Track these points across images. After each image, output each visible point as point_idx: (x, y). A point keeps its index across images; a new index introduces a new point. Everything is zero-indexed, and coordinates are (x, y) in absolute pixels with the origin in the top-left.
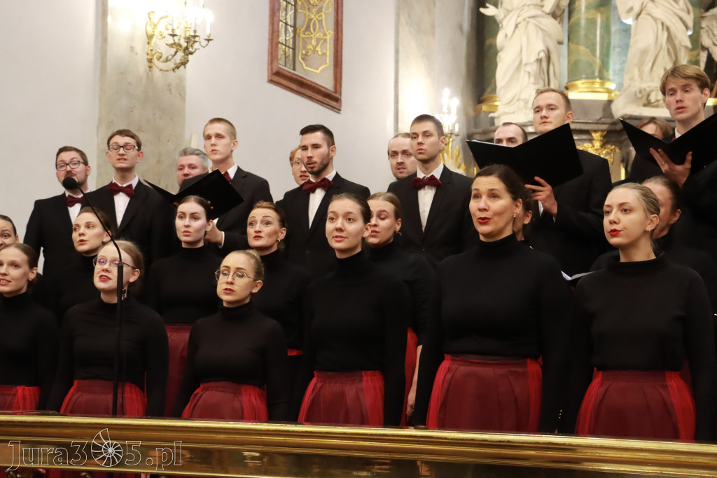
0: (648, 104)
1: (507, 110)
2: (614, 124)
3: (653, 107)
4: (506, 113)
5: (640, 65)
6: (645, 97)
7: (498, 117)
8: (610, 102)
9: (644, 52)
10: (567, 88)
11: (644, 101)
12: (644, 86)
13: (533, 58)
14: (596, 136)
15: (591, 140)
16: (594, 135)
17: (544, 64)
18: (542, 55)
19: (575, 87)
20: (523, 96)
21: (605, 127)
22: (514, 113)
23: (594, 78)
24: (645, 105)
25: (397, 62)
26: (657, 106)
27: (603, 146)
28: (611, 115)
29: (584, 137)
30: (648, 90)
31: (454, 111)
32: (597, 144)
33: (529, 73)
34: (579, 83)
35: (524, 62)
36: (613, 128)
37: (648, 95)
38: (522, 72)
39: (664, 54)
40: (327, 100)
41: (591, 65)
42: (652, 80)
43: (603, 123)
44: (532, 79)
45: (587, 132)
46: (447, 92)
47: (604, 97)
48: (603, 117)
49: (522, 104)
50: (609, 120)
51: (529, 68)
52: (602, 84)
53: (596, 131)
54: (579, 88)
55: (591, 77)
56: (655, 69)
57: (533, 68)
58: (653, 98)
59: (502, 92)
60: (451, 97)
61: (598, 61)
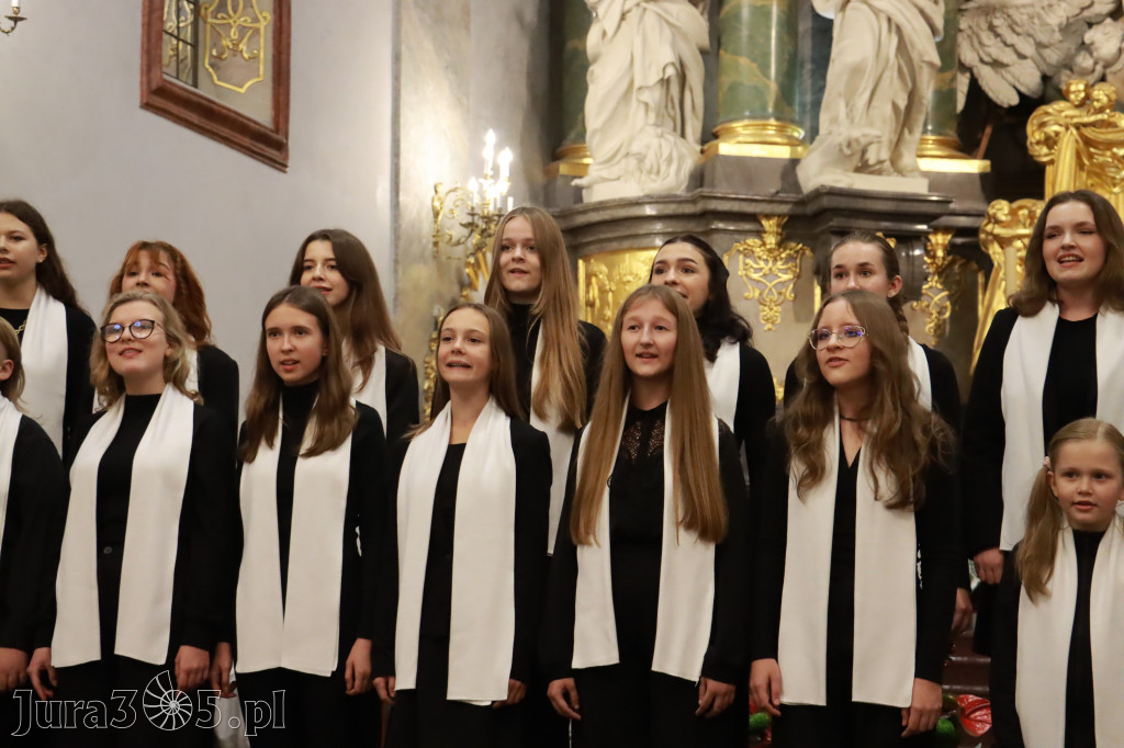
0: (863, 168)
1: (605, 174)
2: (802, 202)
3: (872, 173)
4: (605, 180)
5: (849, 96)
6: (860, 154)
7: (589, 187)
8: (794, 162)
9: (856, 71)
10: (716, 136)
11: (856, 161)
12: (856, 133)
13: (654, 77)
14: (768, 225)
15: (759, 233)
16: (765, 223)
17: (675, 89)
18: (671, 71)
19: (731, 133)
20: (635, 148)
21: (785, 209)
22: (618, 179)
23: (767, 118)
24: (858, 170)
25: (397, 78)
26: (879, 172)
27: (781, 244)
28: (796, 186)
29: (747, 226)
30: (863, 141)
31: (505, 172)
32: (771, 240)
33: (646, 105)
34: (738, 126)
35: (637, 84)
36: (799, 210)
37: (864, 152)
38: (634, 103)
39: (891, 76)
40: (260, 147)
41: (760, 93)
42: (871, 124)
43: (782, 202)
44: (652, 117)
45: (753, 218)
46: (491, 137)
47: (784, 153)
48: (783, 190)
49: (633, 162)
50: (792, 197)
51: (646, 96)
52: (781, 130)
53: (768, 216)
54: (738, 135)
55: (759, 115)
56: (874, 103)
57: (654, 96)
58: (872, 157)
59: (596, 139)
60: (499, 147)
61: (773, 87)
